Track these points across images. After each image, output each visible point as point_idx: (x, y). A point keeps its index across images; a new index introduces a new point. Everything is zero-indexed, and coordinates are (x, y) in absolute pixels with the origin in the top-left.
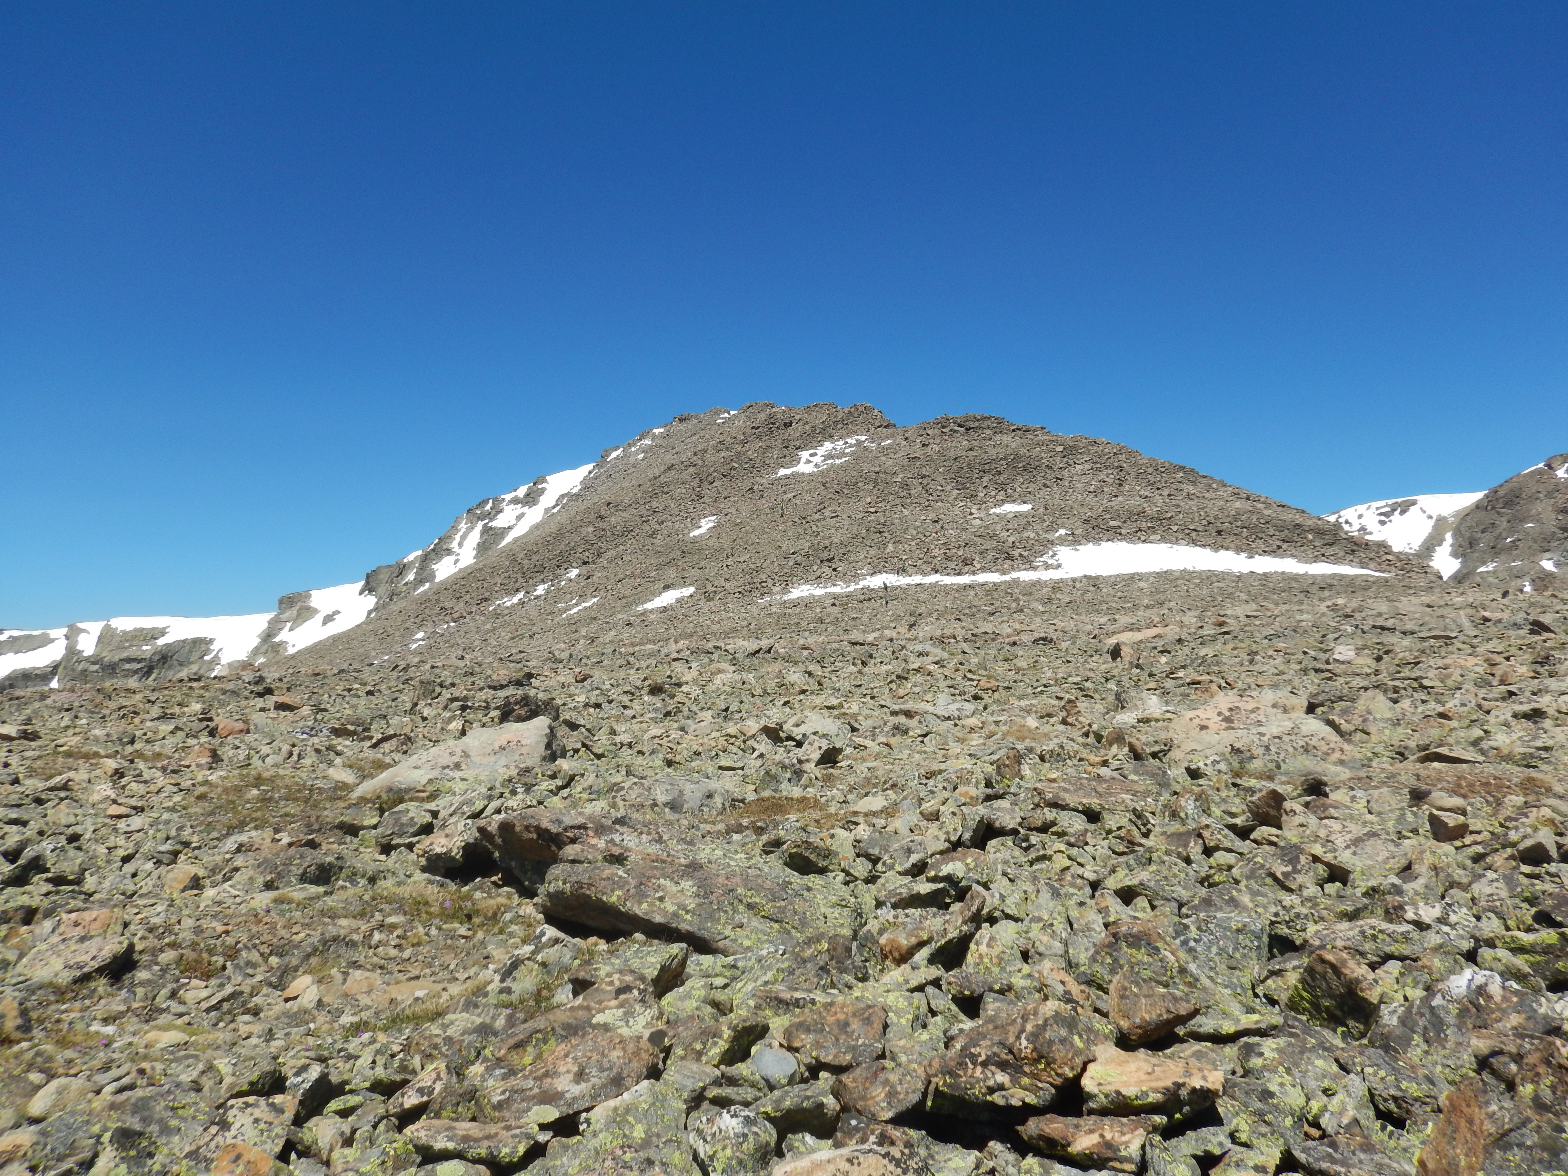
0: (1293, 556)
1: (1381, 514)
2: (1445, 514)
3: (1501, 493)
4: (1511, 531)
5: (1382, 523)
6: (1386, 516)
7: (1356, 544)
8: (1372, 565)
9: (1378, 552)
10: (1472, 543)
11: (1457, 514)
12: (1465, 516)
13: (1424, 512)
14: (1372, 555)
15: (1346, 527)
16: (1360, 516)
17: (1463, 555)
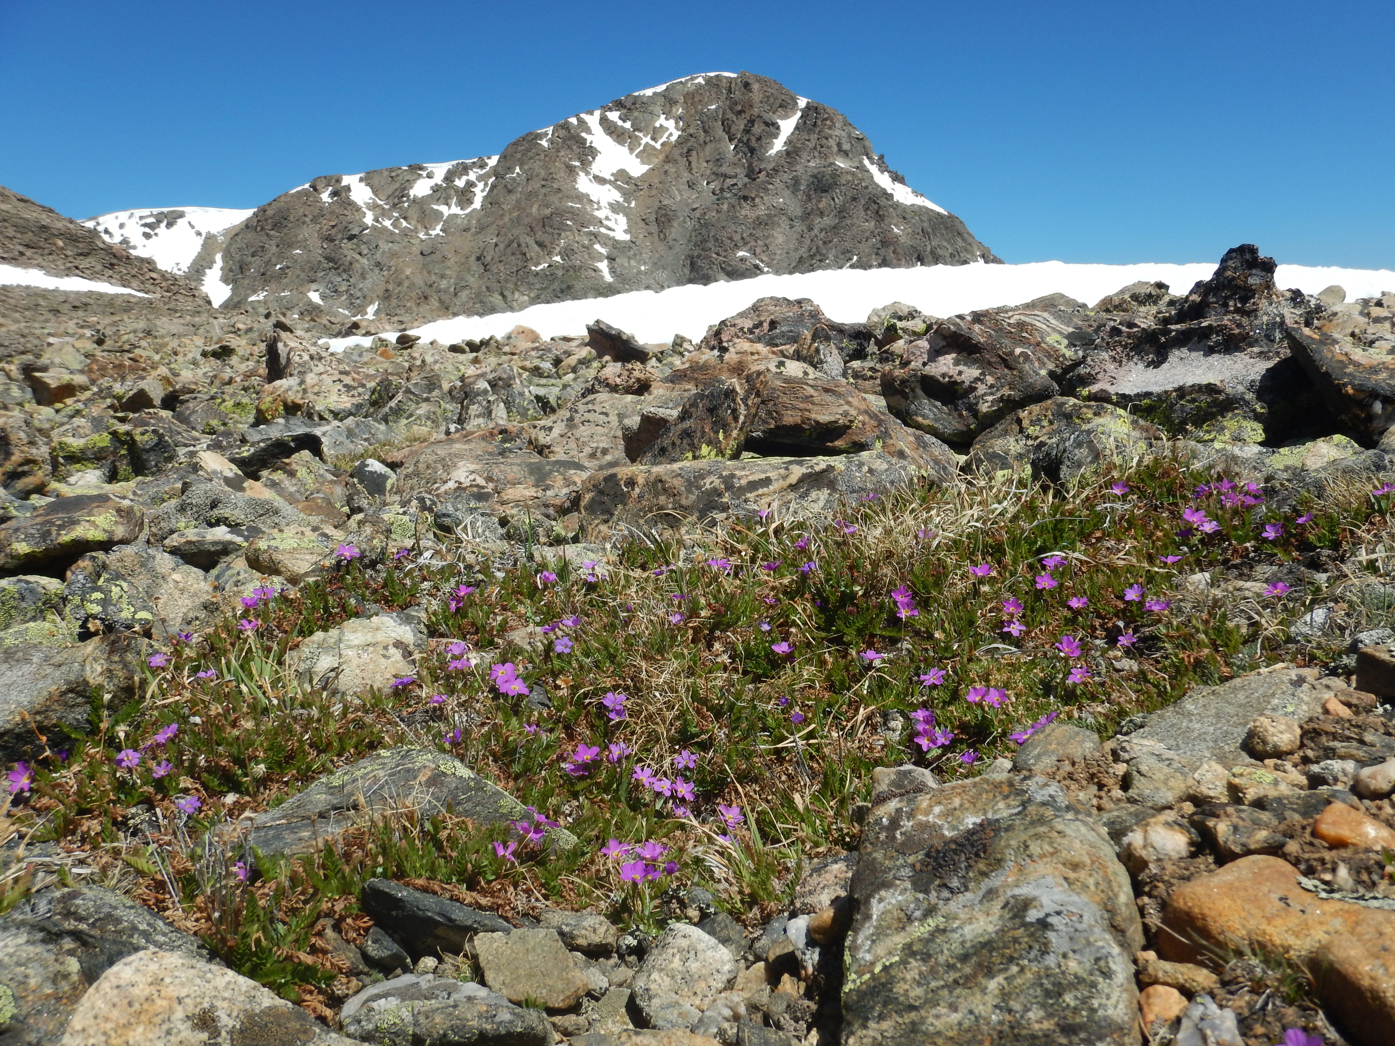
0: (41, 267)
1: (145, 225)
2: (214, 231)
3: (270, 212)
4: (281, 256)
5: (147, 236)
6: (150, 229)
7: (115, 256)
8: (135, 283)
9: (140, 269)
10: (243, 268)
11: (227, 232)
12: (235, 235)
13: (193, 227)
14: (134, 272)
15: (106, 238)
16: (122, 226)
17: (234, 281)
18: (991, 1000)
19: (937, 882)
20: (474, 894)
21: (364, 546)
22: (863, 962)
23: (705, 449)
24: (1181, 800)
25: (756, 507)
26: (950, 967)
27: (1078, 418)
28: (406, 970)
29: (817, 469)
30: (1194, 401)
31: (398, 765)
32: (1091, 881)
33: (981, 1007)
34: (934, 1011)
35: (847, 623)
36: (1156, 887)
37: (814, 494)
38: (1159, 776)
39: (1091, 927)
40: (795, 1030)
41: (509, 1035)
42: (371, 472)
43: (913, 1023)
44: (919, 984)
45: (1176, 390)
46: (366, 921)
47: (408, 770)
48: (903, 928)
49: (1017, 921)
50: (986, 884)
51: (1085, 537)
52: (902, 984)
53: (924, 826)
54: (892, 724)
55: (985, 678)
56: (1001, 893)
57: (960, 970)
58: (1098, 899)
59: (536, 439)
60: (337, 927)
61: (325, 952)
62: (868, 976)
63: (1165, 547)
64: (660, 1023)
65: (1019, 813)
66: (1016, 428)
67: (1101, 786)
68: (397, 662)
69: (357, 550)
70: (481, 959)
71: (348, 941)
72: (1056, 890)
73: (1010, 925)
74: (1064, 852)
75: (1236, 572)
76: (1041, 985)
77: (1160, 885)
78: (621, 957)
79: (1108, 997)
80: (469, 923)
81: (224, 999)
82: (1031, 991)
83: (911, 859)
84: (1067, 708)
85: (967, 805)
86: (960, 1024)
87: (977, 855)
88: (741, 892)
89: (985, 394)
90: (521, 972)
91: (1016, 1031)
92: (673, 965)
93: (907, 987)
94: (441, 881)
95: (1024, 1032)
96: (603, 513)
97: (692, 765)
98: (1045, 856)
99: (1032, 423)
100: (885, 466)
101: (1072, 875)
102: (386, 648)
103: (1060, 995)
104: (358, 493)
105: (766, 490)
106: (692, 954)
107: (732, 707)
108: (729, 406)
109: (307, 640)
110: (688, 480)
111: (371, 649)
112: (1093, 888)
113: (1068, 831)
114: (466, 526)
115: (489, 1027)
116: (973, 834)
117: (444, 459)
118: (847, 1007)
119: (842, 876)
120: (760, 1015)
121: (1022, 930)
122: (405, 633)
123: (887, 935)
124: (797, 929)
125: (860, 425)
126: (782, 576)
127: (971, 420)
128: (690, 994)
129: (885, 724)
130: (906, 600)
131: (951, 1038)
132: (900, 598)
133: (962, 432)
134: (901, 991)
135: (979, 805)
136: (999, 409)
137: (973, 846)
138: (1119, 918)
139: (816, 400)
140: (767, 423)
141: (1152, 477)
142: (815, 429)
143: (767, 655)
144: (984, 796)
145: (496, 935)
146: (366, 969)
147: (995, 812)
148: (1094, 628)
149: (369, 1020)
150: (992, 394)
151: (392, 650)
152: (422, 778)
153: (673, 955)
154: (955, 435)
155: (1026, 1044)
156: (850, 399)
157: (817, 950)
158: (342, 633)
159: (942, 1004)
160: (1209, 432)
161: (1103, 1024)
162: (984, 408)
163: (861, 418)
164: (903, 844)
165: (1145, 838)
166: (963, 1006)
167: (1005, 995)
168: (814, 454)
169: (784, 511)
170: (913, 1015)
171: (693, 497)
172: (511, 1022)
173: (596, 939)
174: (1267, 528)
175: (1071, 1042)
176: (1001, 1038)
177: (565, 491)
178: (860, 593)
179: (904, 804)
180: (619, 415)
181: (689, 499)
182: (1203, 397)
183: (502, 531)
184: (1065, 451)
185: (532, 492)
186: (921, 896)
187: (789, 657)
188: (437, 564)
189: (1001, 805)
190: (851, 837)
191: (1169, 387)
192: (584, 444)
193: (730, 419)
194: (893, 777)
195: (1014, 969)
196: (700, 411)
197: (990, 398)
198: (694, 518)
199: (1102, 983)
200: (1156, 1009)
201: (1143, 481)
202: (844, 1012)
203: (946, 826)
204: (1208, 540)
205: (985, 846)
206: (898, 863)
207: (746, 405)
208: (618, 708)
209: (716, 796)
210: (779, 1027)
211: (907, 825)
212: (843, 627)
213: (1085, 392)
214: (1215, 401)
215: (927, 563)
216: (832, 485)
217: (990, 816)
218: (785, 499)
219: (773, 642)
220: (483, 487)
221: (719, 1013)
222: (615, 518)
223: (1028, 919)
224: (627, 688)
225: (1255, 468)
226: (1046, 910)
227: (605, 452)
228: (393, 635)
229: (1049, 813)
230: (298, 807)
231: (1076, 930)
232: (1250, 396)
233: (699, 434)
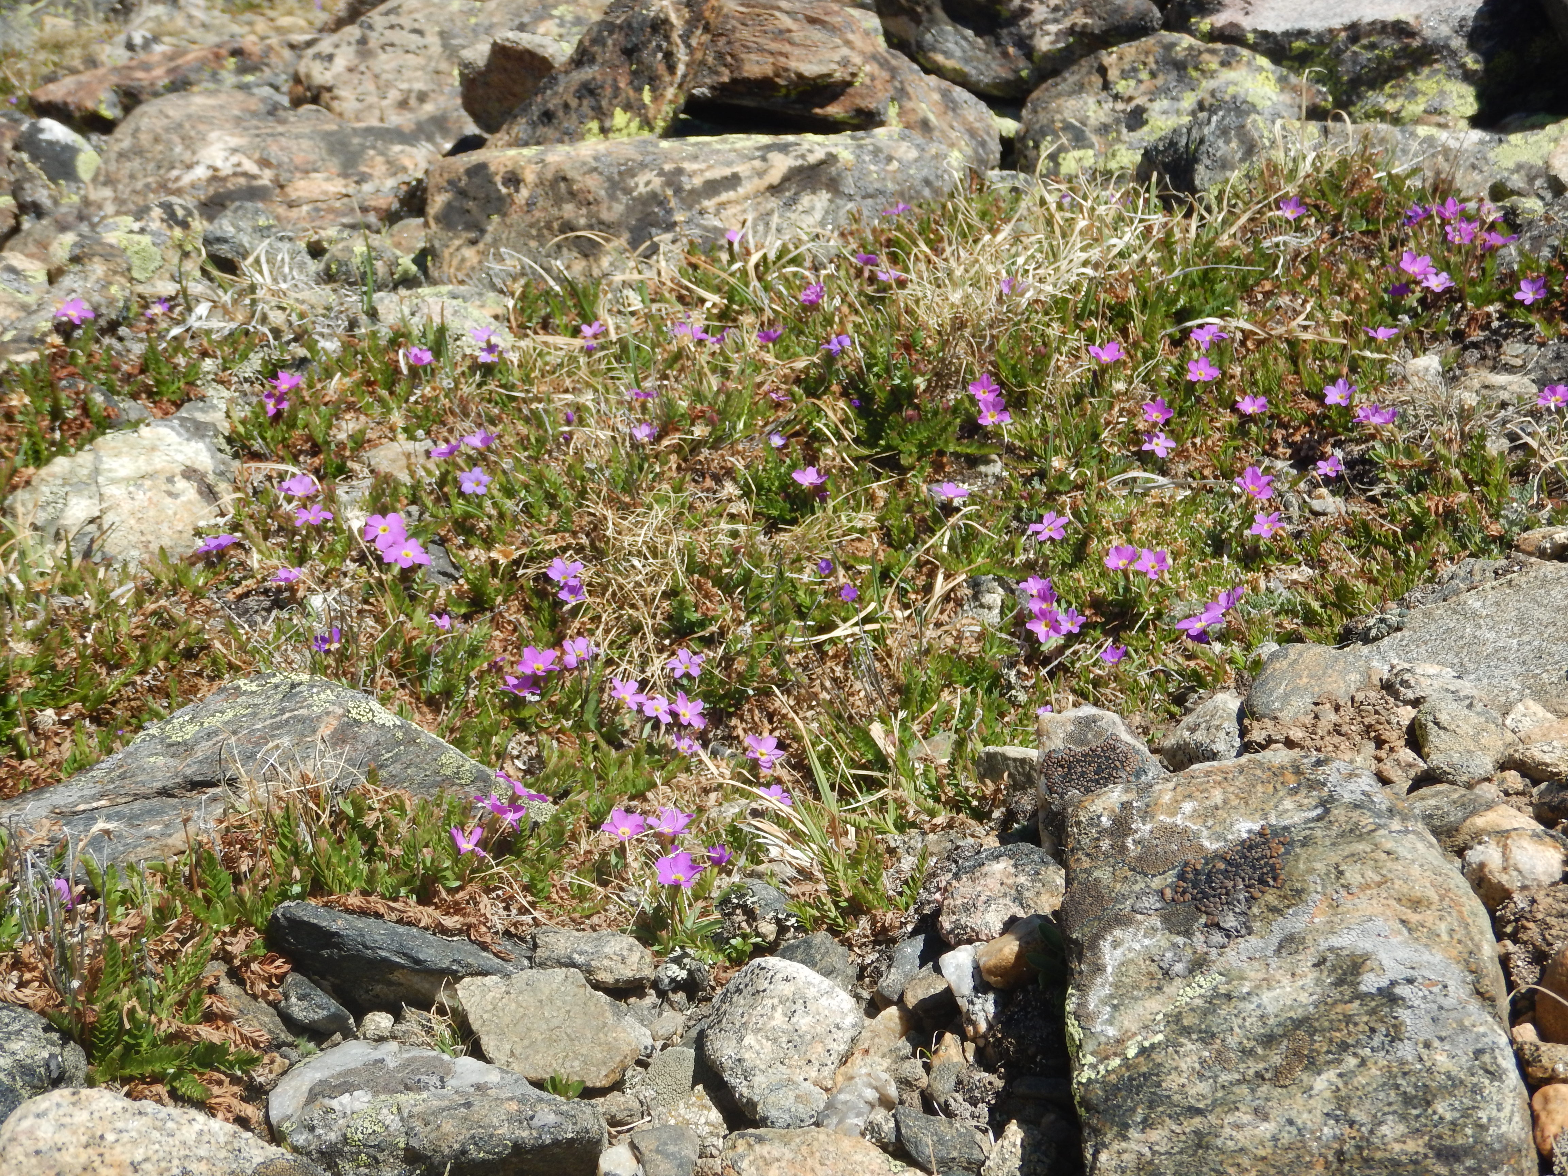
18: (1320, 1106)
19: (1203, 920)
20: (430, 910)
21: (96, 298)
22: (1103, 1039)
23: (620, 118)
24: (1503, 767)
25: (717, 223)
26: (1247, 1053)
27: (1196, 68)
28: (348, 1034)
29: (812, 159)
30: (1372, 46)
31: (282, 711)
32: (1443, 928)
33: (1305, 1116)
34: (1230, 1119)
35: (904, 436)
36: (1525, 928)
37: (806, 200)
38: (1465, 729)
39: (1462, 1003)
40: (973, 1116)
41: (556, 1143)
42: (50, 143)
43: (1197, 1133)
44: (1201, 1076)
45: (1347, 28)
46: (280, 966)
47: (302, 720)
48: (1159, 988)
49: (1347, 990)
50: (1281, 926)
51: (1246, 289)
52: (1174, 1076)
53: (1170, 832)
54: (988, 599)
55: (1126, 527)
56: (1309, 942)
57: (1264, 1059)
58: (1455, 953)
59: (308, 76)
60: (236, 976)
61: (227, 1018)
62: (1116, 1062)
63: (1372, 312)
64: (773, 1113)
65: (1319, 818)
66: (1097, 81)
67: (1380, 743)
68: (190, 502)
69: (86, 306)
70: (471, 1018)
71: (255, 997)
72: (1395, 940)
73: (1335, 994)
74: (1398, 883)
75: (1476, 354)
76: (1397, 1087)
77: (1531, 925)
78: (662, 994)
79: (1500, 1107)
80: (445, 964)
81: (200, 1159)
82: (1382, 1095)
83: (1157, 883)
84: (1250, 576)
85: (1235, 802)
86: (1275, 1139)
87: (1262, 881)
88: (834, 892)
89: (1045, 22)
90: (535, 1034)
91: (1365, 1153)
92: (773, 1023)
93: (1183, 1080)
94: (383, 896)
95: (1379, 1155)
96: (468, 227)
97: (695, 672)
98: (1368, 887)
99: (1124, 75)
100: (913, 154)
101: (1414, 918)
102: (170, 480)
103: (1428, 1103)
104: (31, 178)
105: (731, 195)
106: (799, 1005)
107: (747, 578)
108: (659, 47)
109: (44, 471)
110: (610, 179)
111: (148, 483)
112: (1445, 937)
113: (1402, 851)
114: (257, 261)
115: (525, 1134)
116: (1250, 848)
117: (180, 126)
118: (1085, 1103)
119: (1010, 881)
120: (916, 1094)
121: (1357, 1003)
122: (197, 453)
123: (1136, 999)
124: (958, 967)
125: (868, 81)
126: (795, 356)
127: (1022, 63)
128: (802, 1063)
129: (976, 597)
130: (991, 397)
131: (1264, 1159)
132: (983, 395)
133: (1007, 83)
134: (1175, 1087)
135: (1254, 802)
136: (1068, 47)
137: (1253, 867)
138: (1487, 981)
139: (797, 36)
140: (717, 73)
141: (1337, 188)
142: (796, 85)
143: (784, 488)
144: (1260, 788)
145: (490, 980)
146: (290, 1039)
147: (1279, 815)
148: (1274, 444)
149: (328, 1127)
150: (1056, 21)
151: (181, 484)
152: (325, 730)
153: (773, 1008)
154: (996, 86)
155: (1385, 1172)
156: (850, 36)
157: (991, 997)
158: (98, 459)
159: (1243, 1108)
160: (1393, 97)
161: (1497, 1146)
162: (1044, 44)
163: (867, 68)
164: (1140, 859)
165: (1505, 857)
166: (1277, 1114)
167: (1342, 1100)
168: (798, 129)
169: (761, 228)
170: (1197, 1122)
171: (619, 208)
172: (558, 1126)
173: (627, 973)
174: (1523, 285)
175: (1452, 1171)
176: (1341, 1162)
177: (390, 183)
178: (922, 387)
179: (1131, 796)
180: (442, 34)
181: (613, 211)
182: (1387, 42)
183: (314, 266)
184: (1202, 141)
185: (337, 186)
186: (1180, 940)
187: (819, 491)
188: (221, 326)
189: (1288, 804)
190: (980, 799)
191: (1336, 23)
192: (389, 84)
193: (661, 69)
194: (1070, 728)
195: (1351, 1062)
196: (610, 50)
197: (1053, 28)
198: (622, 241)
199: (1489, 1088)
200: (1559, 1118)
201: (1323, 194)
202: (1082, 1111)
203: (1205, 833)
204: (1430, 301)
205: (1273, 868)
206: (1137, 888)
207: (688, 46)
208: (573, 582)
209: (730, 715)
210: (949, 1114)
211: (1143, 828)
212: (896, 441)
213: (1205, 24)
214: (1406, 48)
215: (1017, 338)
216: (834, 185)
217: (1273, 821)
218: (762, 209)
219: (794, 467)
220: (254, 177)
221: (860, 1096)
222: (488, 238)
223: (1363, 988)
224: (580, 549)
225: (1474, 167)
226: (1391, 975)
227: (422, 97)
228: (180, 458)
229: (1367, 821)
230: (123, 777)
231: (1441, 1008)
232: (1458, 43)
233: (608, 91)
